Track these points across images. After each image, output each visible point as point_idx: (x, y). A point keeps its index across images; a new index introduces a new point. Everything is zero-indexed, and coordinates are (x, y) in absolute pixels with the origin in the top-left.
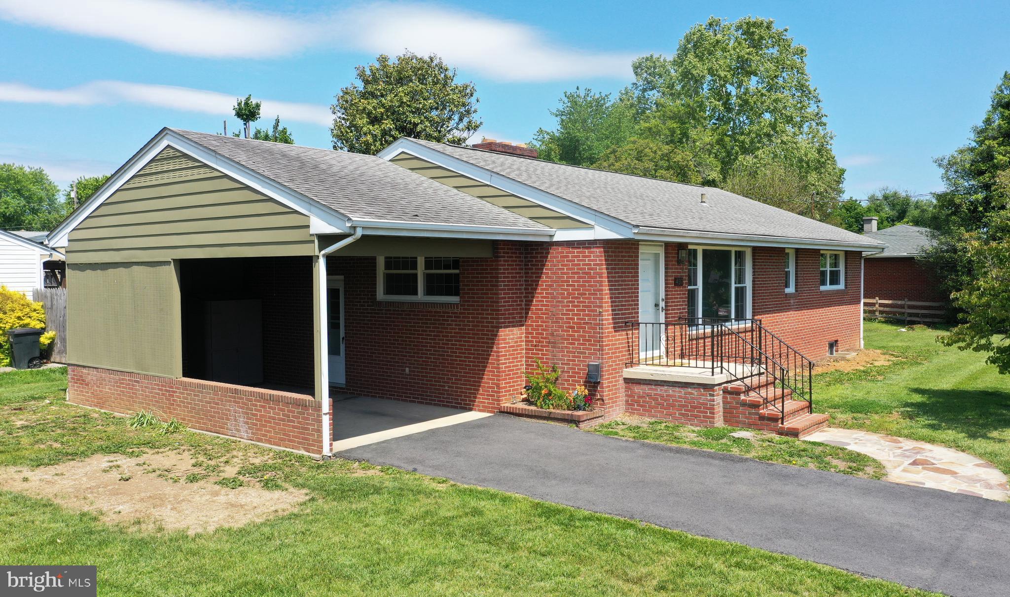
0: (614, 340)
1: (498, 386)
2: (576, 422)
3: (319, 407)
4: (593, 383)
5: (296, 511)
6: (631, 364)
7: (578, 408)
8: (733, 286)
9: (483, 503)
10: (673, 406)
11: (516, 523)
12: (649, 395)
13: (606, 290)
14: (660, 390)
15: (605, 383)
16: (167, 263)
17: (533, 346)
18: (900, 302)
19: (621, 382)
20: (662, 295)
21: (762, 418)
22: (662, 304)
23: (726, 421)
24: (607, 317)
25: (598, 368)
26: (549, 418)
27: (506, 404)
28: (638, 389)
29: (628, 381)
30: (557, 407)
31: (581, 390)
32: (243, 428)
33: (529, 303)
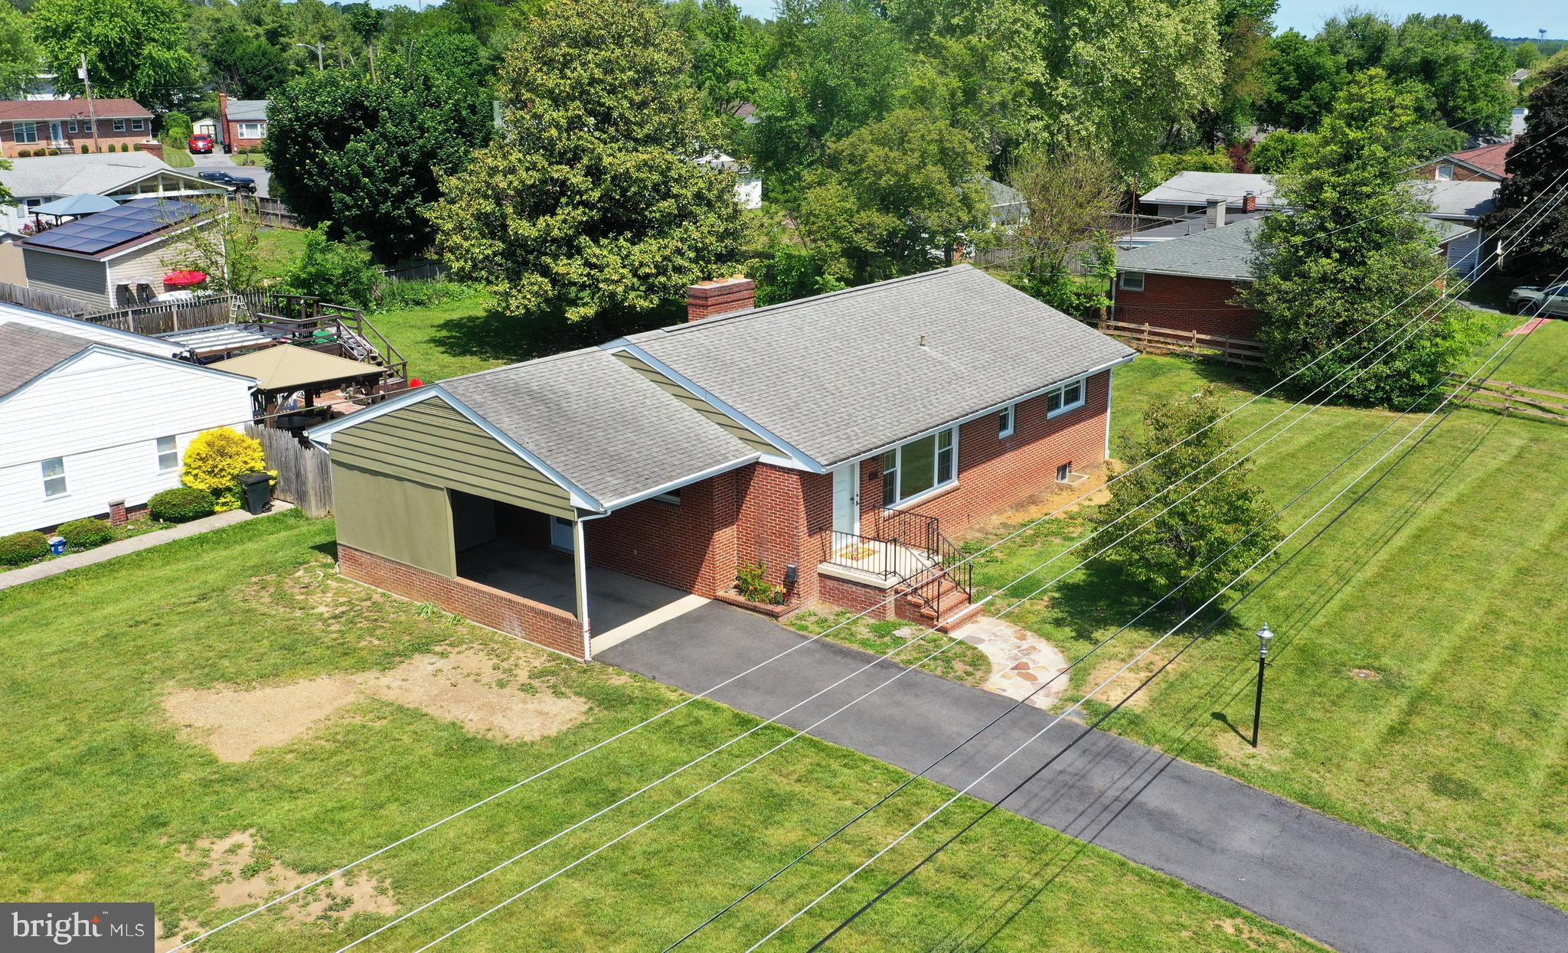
0: (808, 544)
1: (714, 578)
2: (775, 616)
3: (581, 626)
4: (791, 581)
5: (583, 719)
6: (824, 560)
7: (778, 603)
8: (937, 452)
9: (702, 713)
10: (856, 600)
11: (722, 732)
12: (838, 589)
13: (802, 508)
14: (846, 586)
15: (801, 581)
16: (442, 489)
17: (743, 541)
18: (1219, 339)
19: (816, 576)
20: (857, 490)
21: (922, 616)
22: (857, 499)
23: (896, 614)
24: (803, 529)
25: (795, 570)
26: (755, 610)
27: (721, 593)
28: (829, 583)
29: (821, 575)
30: (763, 601)
31: (781, 588)
32: (518, 630)
33: (739, 507)
